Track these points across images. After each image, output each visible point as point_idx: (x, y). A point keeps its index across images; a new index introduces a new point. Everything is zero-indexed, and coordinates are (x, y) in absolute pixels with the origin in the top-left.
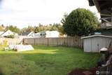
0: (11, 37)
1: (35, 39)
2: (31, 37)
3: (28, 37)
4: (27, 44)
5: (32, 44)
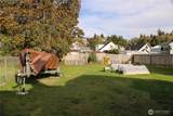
0: (114, 52)
1: (151, 56)
2: (145, 52)
4: (138, 64)
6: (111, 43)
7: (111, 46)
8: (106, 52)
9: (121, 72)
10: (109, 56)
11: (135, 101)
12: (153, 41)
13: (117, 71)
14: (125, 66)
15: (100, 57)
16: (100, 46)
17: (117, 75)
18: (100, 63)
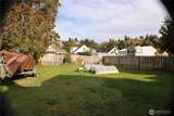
0: (87, 54)
1: (119, 57)
2: (114, 54)
6: (84, 46)
7: (84, 49)
8: (79, 54)
9: (94, 72)
10: (82, 57)
12: (121, 45)
13: (90, 71)
14: (96, 66)
15: (74, 58)
16: (74, 49)
17: (90, 75)
18: (74, 63)
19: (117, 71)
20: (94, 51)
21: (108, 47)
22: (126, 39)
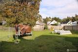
0: (56, 25)
3: (67, 24)
4: (67, 30)
5: (70, 30)
6: (54, 21)
7: (54, 22)
8: (52, 25)
9: (59, 34)
10: (53, 26)
11: (66, 46)
13: (57, 33)
14: (61, 31)
15: (49, 27)
16: (49, 22)
17: (57, 35)
18: (49, 30)
19: (71, 33)
20: (59, 23)
21: (66, 21)
22: (76, 16)
